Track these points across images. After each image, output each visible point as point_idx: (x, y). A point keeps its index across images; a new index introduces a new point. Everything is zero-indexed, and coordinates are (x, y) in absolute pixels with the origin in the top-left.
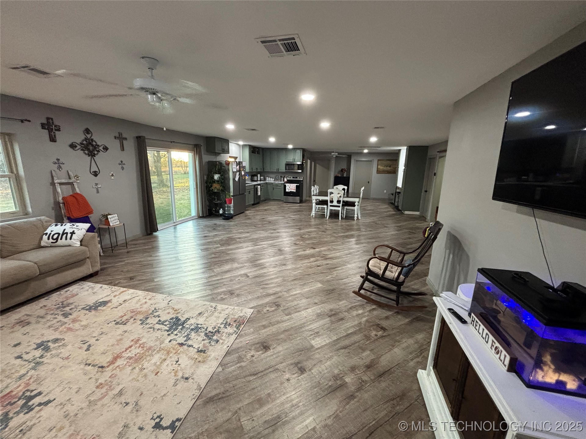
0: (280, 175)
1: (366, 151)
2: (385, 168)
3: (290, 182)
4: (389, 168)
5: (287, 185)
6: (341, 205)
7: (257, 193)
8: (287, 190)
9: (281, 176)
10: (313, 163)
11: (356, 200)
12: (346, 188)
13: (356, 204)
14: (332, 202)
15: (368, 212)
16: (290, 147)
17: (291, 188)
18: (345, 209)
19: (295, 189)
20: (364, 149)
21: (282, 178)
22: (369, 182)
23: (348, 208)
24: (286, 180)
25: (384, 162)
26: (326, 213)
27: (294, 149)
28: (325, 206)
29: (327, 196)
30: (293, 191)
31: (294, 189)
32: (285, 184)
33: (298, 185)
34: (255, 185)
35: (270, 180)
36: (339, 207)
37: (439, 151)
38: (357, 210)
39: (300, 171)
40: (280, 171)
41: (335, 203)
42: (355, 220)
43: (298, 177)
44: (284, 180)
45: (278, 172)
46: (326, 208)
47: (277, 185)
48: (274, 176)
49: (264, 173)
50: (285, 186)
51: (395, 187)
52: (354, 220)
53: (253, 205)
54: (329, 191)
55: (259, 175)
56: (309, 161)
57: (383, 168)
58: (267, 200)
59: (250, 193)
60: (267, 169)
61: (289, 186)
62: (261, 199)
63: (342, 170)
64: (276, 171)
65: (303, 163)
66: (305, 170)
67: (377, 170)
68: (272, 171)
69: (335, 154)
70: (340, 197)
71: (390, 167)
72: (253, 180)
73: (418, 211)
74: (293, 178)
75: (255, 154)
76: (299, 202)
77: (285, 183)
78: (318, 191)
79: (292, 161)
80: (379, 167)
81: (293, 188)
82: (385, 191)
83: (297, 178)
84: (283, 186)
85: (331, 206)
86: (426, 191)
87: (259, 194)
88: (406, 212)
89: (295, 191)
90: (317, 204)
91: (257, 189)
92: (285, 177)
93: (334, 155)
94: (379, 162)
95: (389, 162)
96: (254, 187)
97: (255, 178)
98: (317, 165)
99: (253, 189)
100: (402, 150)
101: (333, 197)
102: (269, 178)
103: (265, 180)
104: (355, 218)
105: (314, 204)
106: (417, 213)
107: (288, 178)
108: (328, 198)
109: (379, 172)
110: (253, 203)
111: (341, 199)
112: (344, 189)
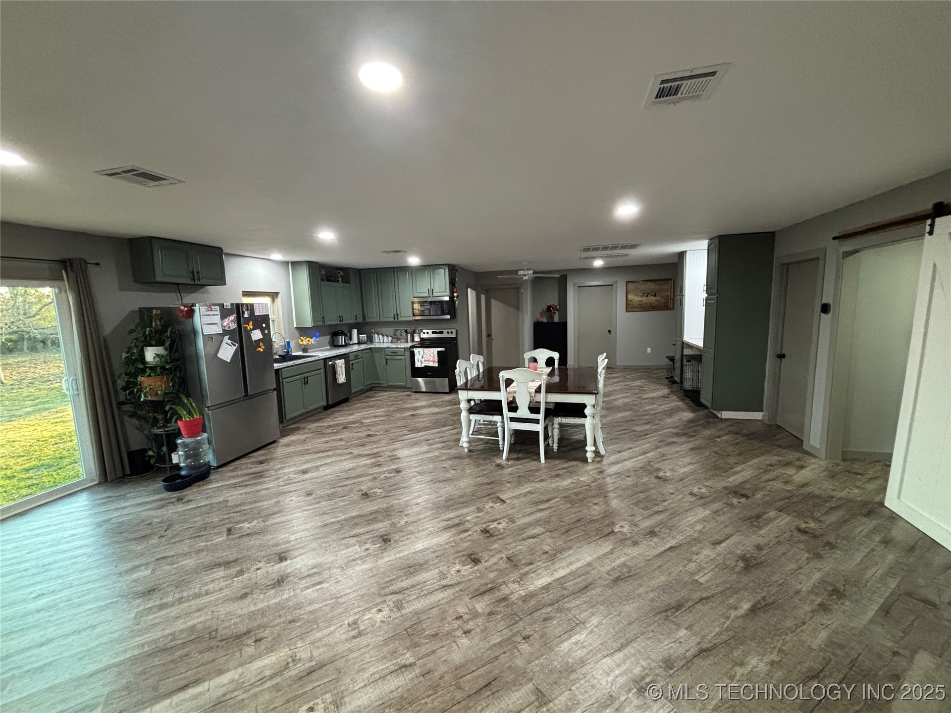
0: (403, 328)
1: (598, 263)
2: (644, 299)
3: (425, 344)
4: (654, 298)
5: (416, 351)
6: (541, 416)
7: (335, 379)
8: (418, 364)
9: (406, 331)
10: (483, 297)
11: (588, 400)
12: (556, 355)
13: (587, 411)
14: (513, 407)
15: (620, 415)
16: (414, 261)
17: (427, 357)
18: (556, 426)
19: (436, 359)
20: (594, 258)
21: (409, 335)
22: (609, 331)
23: (565, 420)
24: (417, 339)
25: (643, 286)
26: (500, 438)
27: (428, 268)
28: (497, 418)
29: (498, 390)
30: (431, 364)
31: (434, 361)
32: (412, 349)
33: (443, 349)
34: (325, 360)
35: (382, 341)
36: (537, 421)
37: (837, 235)
38: (594, 429)
39: (448, 317)
40: (400, 319)
41: (523, 412)
42: (589, 460)
43: (445, 331)
44: (413, 340)
45: (396, 322)
46: (499, 424)
47: (394, 353)
48: (391, 330)
49: (366, 327)
50: (412, 355)
51: (679, 344)
52: (585, 460)
53: (327, 408)
54: (504, 375)
55: (355, 332)
56: (471, 294)
57: (639, 299)
58: (373, 388)
59: (306, 383)
60: (374, 316)
61: (422, 353)
62: (353, 391)
63: (549, 309)
64: (392, 319)
65: (452, 297)
66: (459, 313)
67: (627, 304)
68: (382, 320)
69: (526, 272)
70: (538, 390)
71: (655, 296)
72: (335, 344)
73: (761, 411)
74: (433, 333)
75: (336, 284)
76: (447, 390)
77: (411, 347)
78: (481, 370)
79: (427, 295)
80: (630, 297)
81: (431, 359)
82: (649, 350)
83: (442, 333)
84: (408, 354)
85: (512, 419)
86: (781, 356)
87: (342, 379)
88: (726, 415)
89: (436, 365)
90: (471, 411)
91: (334, 367)
92: (414, 332)
93: (527, 275)
94: (630, 286)
95: (652, 286)
96: (325, 364)
97: (341, 340)
98: (493, 302)
99: (322, 371)
100: (688, 253)
101: (515, 392)
102: (381, 336)
103: (370, 340)
104: (590, 455)
105: (464, 414)
106: (758, 416)
107: (422, 334)
108: (501, 396)
109: (630, 307)
110: (325, 404)
111: (542, 398)
112: (550, 362)
